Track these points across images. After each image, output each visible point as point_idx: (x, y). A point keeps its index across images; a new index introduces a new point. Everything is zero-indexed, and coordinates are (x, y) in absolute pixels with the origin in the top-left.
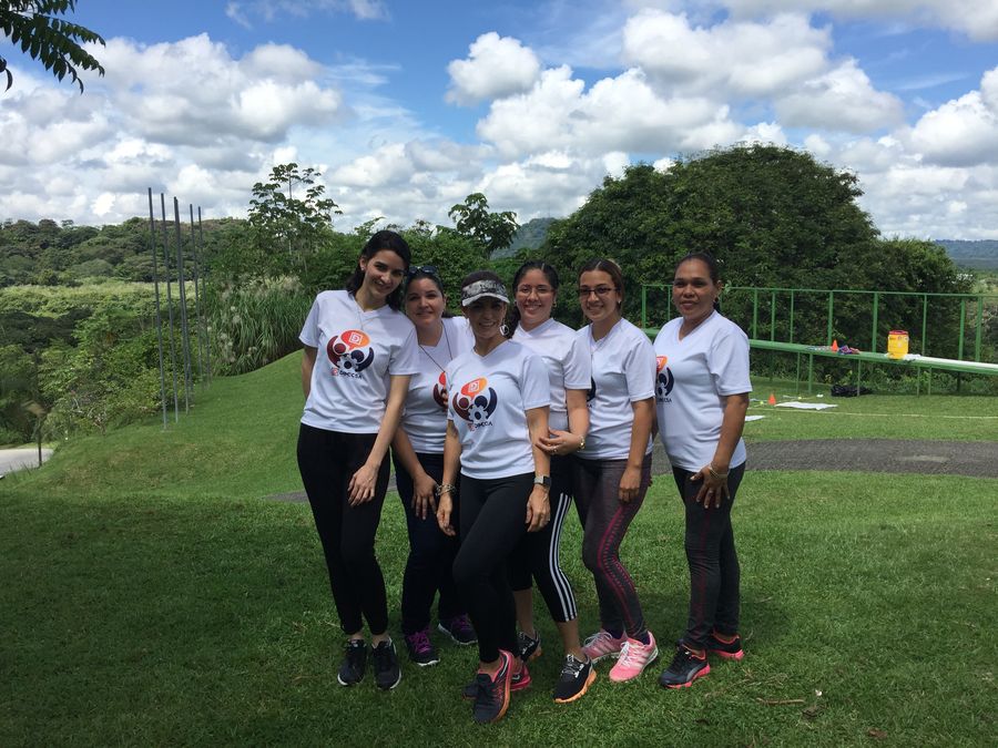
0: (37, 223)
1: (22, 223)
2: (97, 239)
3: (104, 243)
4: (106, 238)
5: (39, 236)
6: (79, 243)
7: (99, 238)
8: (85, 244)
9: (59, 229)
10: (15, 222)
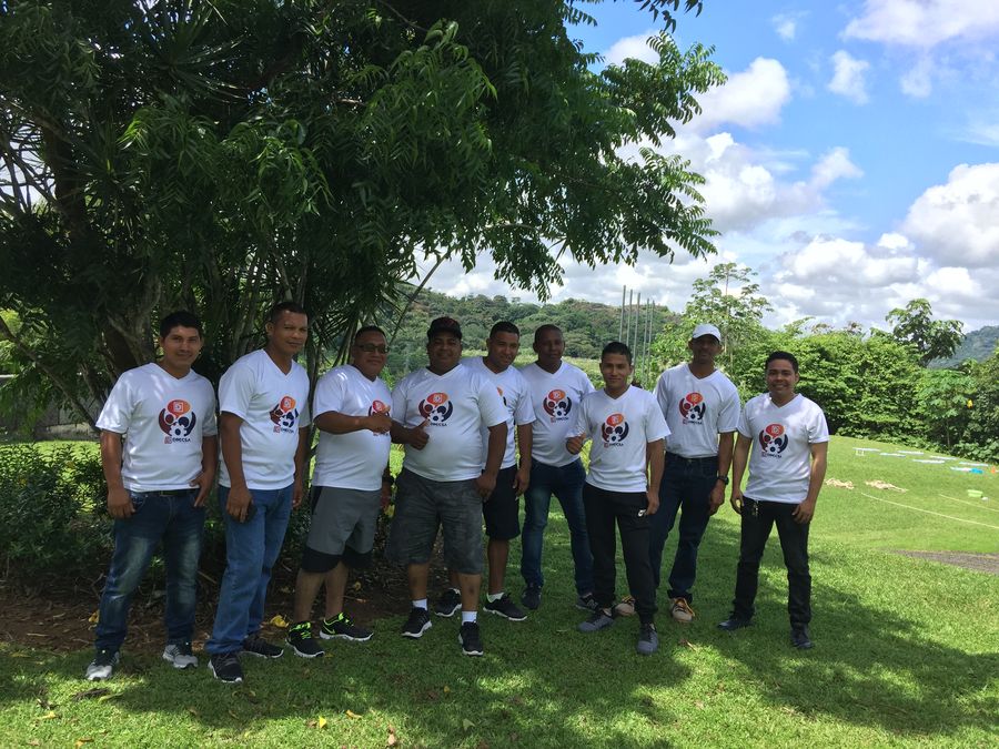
0: (492, 298)
1: (481, 297)
2: (537, 316)
3: (543, 319)
4: (545, 315)
5: (492, 309)
6: (523, 317)
7: (540, 315)
8: (527, 319)
9: (509, 305)
10: (475, 296)
